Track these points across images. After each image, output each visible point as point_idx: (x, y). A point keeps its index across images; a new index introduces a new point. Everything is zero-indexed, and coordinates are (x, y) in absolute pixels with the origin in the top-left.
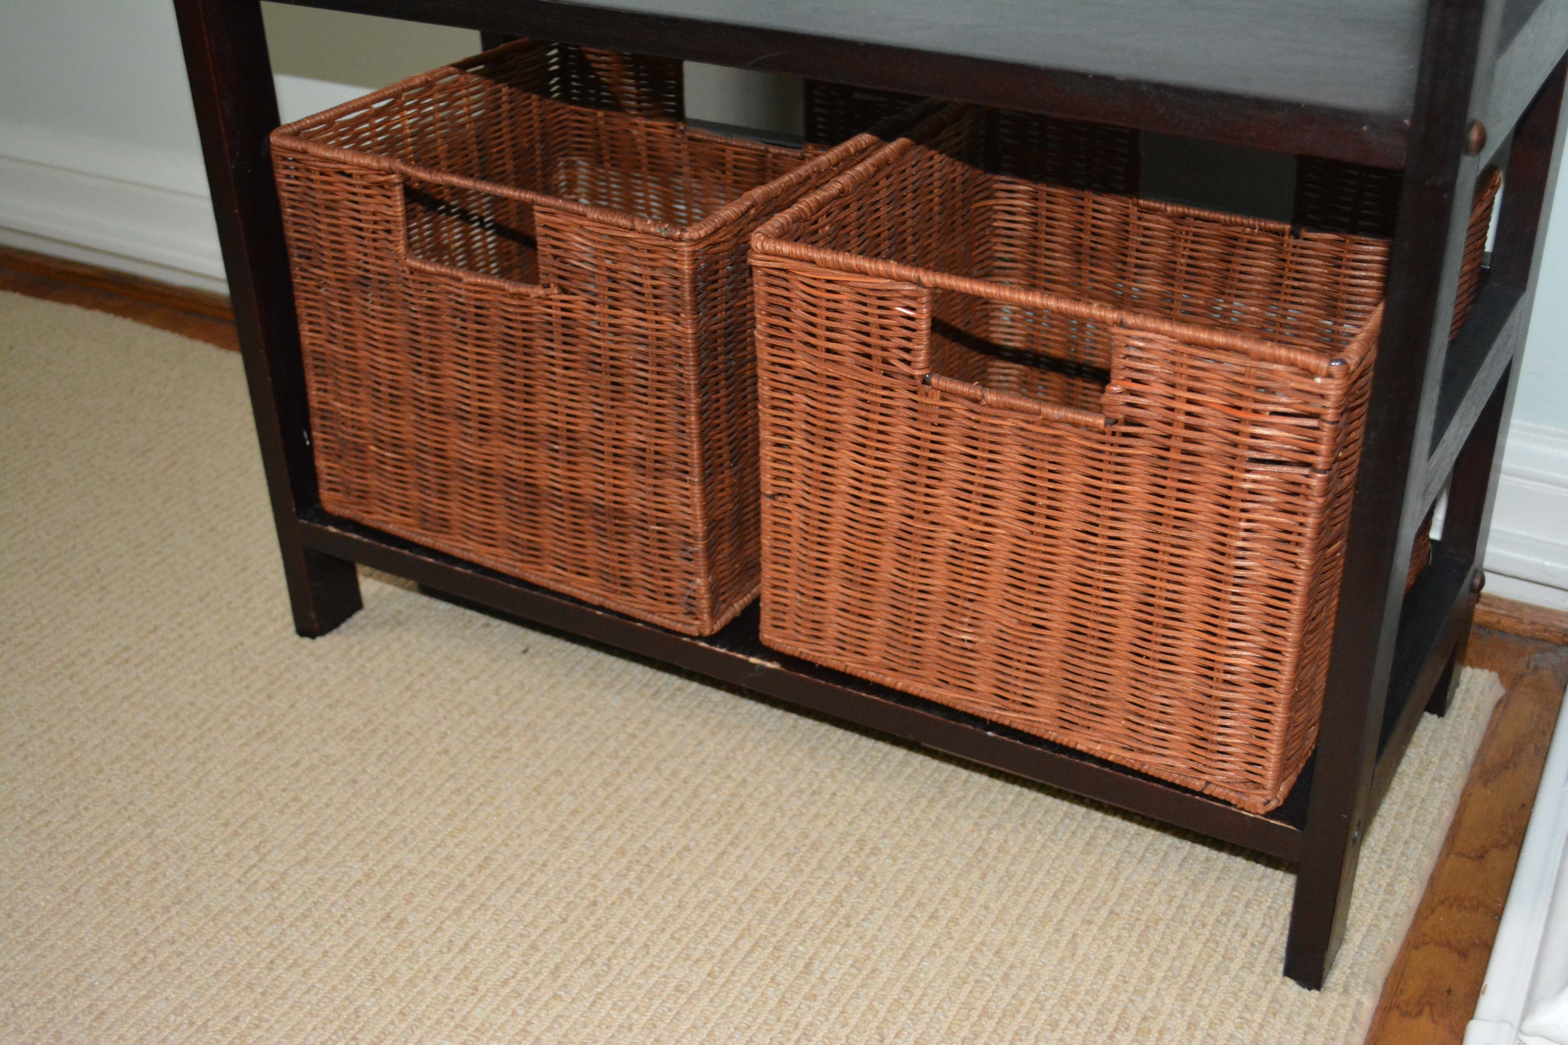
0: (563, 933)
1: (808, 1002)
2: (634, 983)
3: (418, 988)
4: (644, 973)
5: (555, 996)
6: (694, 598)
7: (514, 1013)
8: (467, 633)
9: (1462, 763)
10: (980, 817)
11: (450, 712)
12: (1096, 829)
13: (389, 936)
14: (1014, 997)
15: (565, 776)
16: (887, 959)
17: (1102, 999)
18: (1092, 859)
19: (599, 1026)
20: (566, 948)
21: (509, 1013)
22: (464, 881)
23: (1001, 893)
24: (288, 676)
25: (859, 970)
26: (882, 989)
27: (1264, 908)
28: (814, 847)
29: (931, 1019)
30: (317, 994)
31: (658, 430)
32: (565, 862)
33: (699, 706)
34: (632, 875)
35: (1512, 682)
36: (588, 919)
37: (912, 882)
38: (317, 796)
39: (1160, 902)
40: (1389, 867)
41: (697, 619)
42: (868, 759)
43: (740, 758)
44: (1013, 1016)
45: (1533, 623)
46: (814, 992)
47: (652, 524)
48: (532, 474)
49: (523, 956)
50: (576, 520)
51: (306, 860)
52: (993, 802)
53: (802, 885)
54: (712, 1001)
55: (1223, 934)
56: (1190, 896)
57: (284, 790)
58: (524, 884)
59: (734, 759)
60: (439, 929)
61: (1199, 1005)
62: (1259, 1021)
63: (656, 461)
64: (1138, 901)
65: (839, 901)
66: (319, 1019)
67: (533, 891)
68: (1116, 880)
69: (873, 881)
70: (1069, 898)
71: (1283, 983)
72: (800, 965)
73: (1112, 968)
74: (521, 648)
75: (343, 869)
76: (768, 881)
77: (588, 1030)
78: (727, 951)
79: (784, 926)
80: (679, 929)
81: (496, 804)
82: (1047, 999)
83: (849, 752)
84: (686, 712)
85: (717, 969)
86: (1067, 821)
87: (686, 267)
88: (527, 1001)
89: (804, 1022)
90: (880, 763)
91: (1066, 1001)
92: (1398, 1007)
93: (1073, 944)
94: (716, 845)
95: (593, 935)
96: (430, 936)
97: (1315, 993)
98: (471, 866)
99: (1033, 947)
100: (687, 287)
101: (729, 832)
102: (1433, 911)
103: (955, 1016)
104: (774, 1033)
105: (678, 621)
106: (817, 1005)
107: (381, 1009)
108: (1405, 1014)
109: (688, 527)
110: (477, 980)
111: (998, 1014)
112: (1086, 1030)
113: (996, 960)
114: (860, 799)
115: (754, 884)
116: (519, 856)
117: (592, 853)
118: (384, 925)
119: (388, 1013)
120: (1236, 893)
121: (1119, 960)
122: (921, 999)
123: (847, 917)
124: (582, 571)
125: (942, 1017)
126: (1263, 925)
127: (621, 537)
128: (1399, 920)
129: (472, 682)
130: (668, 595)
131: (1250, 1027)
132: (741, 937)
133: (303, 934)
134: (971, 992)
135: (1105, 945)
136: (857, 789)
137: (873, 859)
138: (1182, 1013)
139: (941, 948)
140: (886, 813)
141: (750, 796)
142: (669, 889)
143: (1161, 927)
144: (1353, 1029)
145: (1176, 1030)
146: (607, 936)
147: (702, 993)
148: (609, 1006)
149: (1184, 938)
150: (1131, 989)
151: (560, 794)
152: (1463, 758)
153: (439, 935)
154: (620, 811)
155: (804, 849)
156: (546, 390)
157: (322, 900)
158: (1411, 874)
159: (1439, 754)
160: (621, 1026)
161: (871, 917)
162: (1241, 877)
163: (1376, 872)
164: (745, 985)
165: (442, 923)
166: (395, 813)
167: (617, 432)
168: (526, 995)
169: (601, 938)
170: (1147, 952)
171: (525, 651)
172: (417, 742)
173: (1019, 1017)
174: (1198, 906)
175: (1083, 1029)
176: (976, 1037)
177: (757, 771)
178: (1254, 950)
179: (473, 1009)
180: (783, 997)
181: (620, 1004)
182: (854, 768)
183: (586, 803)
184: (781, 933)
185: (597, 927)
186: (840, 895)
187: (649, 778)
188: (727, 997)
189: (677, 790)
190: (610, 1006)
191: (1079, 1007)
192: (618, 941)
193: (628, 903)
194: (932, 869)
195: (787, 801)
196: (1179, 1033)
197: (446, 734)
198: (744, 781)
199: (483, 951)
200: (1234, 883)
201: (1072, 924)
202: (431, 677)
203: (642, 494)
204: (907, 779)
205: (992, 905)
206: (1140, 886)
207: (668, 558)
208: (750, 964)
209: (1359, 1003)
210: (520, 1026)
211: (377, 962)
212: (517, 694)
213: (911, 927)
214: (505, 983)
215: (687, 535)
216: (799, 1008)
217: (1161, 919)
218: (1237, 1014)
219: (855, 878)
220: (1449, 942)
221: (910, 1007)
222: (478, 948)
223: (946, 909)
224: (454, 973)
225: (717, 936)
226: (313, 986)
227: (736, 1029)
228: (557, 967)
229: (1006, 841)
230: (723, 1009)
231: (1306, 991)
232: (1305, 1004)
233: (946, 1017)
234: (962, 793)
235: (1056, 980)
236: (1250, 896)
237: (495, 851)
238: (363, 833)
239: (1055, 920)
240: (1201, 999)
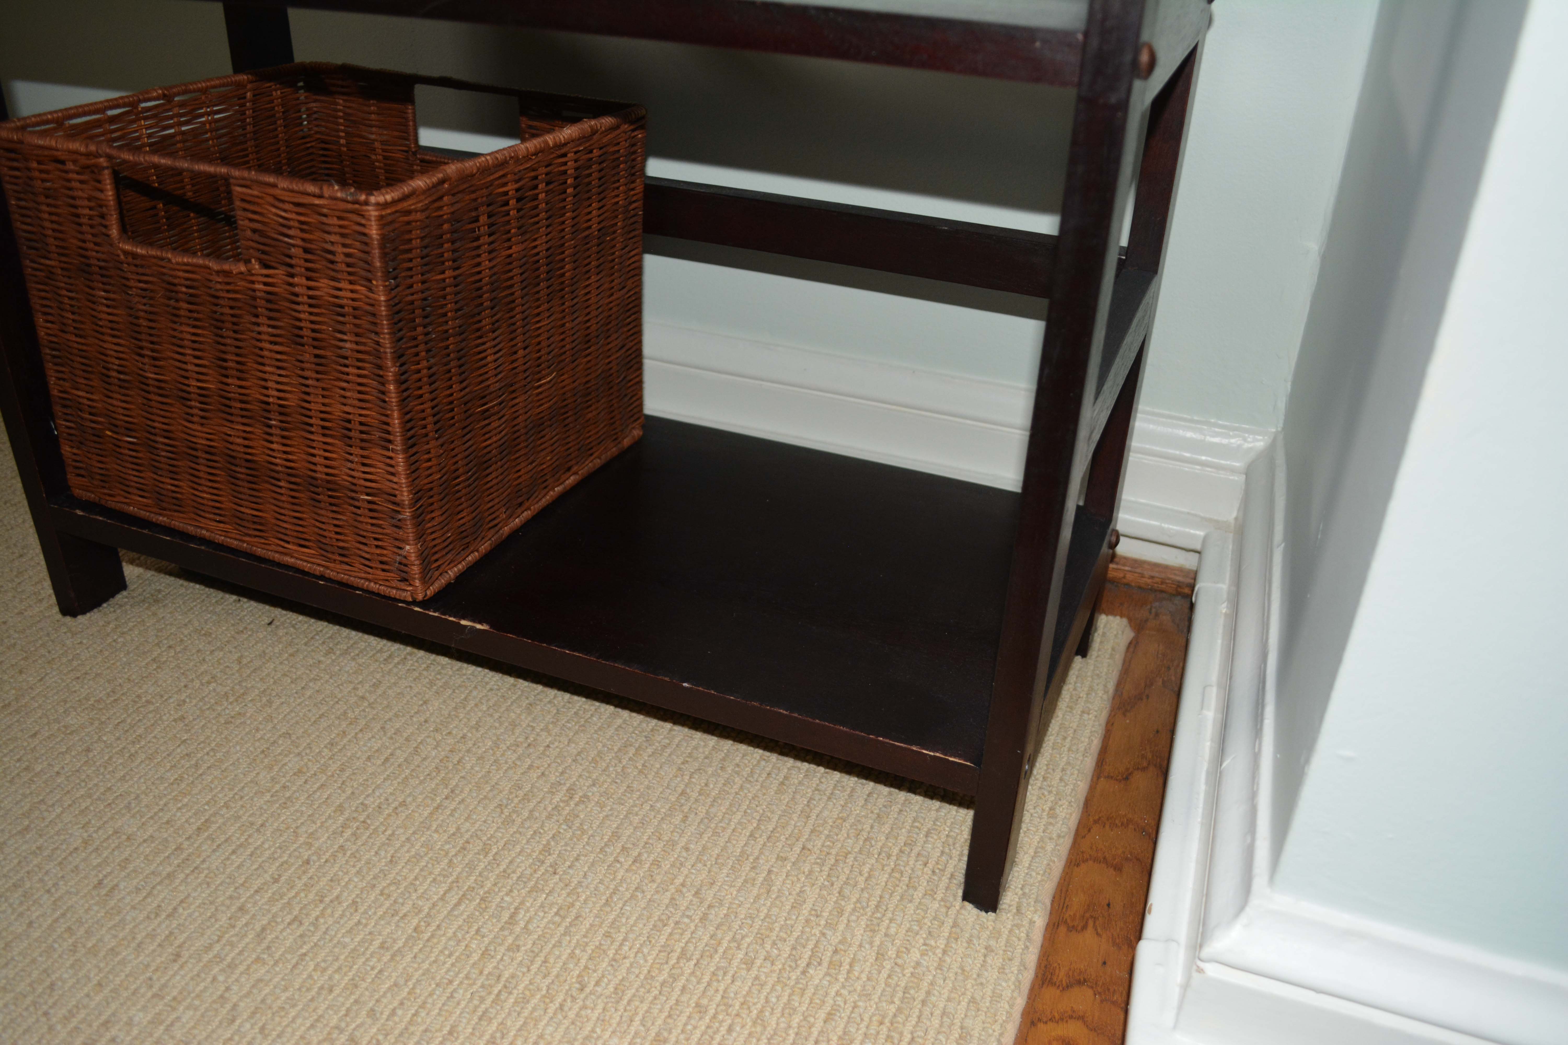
0: (274, 894)
1: (511, 954)
2: (339, 942)
3: (120, 957)
4: (349, 931)
5: (258, 959)
6: (406, 565)
7: (214, 979)
8: (219, 609)
9: (1105, 697)
10: (683, 763)
11: (192, 680)
12: (789, 769)
13: (97, 904)
14: (711, 937)
15: (294, 737)
16: (590, 905)
17: (795, 935)
18: (786, 798)
19: (299, 989)
20: (274, 910)
21: (209, 980)
22: (181, 844)
23: (701, 834)
24: (43, 651)
25: (563, 918)
26: (585, 936)
27: (943, 837)
28: (526, 798)
29: (631, 964)
30: (15, 966)
31: (360, 400)
32: (283, 822)
33: (427, 668)
34: (348, 833)
35: (1138, 627)
36: (299, 878)
37: (617, 828)
38: (49, 765)
39: (848, 837)
40: (1050, 792)
41: (410, 585)
42: (581, 712)
43: (462, 716)
44: (711, 957)
45: (1152, 577)
46: (517, 943)
47: (362, 493)
48: (250, 451)
49: (230, 919)
50: (293, 494)
51: (27, 829)
52: (696, 748)
53: (512, 836)
54: (415, 957)
55: (907, 864)
56: (875, 829)
57: (19, 760)
58: (241, 845)
59: (457, 717)
60: (149, 894)
61: (886, 935)
62: (943, 946)
63: (362, 432)
64: (828, 836)
65: (547, 849)
66: (12, 995)
67: (248, 852)
68: (808, 817)
69: (581, 828)
70: (765, 837)
71: (962, 907)
72: (506, 916)
73: (804, 902)
74: (267, 621)
75: (62, 837)
76: (479, 833)
77: (287, 994)
78: (434, 905)
79: (492, 877)
80: (389, 885)
81: (224, 767)
82: (743, 938)
83: (564, 707)
84: (416, 674)
85: (422, 923)
86: (763, 763)
87: (374, 232)
88: (229, 966)
89: (506, 974)
90: (592, 715)
91: (761, 939)
92: (1066, 922)
93: (768, 882)
94: (433, 800)
95: (302, 895)
96: (140, 903)
97: (991, 915)
98: (190, 830)
99: (731, 886)
100: (376, 252)
101: (446, 787)
102: (1089, 831)
103: (655, 959)
104: (475, 988)
105: (393, 588)
106: (519, 956)
107: (78, 981)
108: (1072, 929)
109: (395, 496)
110: (180, 946)
111: (697, 955)
112: (780, 966)
113: (695, 900)
114: (573, 749)
115: (467, 836)
116: (240, 817)
117: (310, 812)
118: (94, 893)
119: (85, 985)
120: (916, 824)
121: (812, 894)
122: (621, 945)
123: (554, 865)
124: (303, 542)
125: (642, 962)
126: (942, 852)
127: (334, 508)
128: (1062, 840)
129: (216, 653)
130: (382, 562)
131: (934, 953)
132: (450, 889)
133: (11, 905)
134: (671, 934)
135: (799, 879)
136: (570, 741)
137: (582, 807)
138: (871, 943)
139: (643, 892)
140: (596, 762)
141: (468, 751)
142: (383, 844)
143: (850, 859)
144: (1027, 947)
145: (865, 961)
146: (317, 895)
147: (407, 949)
148: (312, 965)
149: (871, 870)
150: (823, 922)
151: (286, 756)
152: (1106, 692)
153: (149, 900)
154: (342, 770)
155: (516, 800)
156: (256, 366)
157: (36, 869)
158: (1069, 798)
159: (1086, 689)
160: (322, 988)
161: (577, 864)
162: (920, 808)
163: (1039, 798)
164: (450, 939)
165: (153, 888)
166: (123, 779)
167: (324, 405)
168: (229, 959)
169: (311, 896)
170: (837, 887)
171: (270, 624)
172: (157, 710)
173: (717, 957)
174: (883, 838)
175: (778, 966)
176: (675, 980)
177: (477, 727)
178: (936, 878)
179: (174, 975)
180: (487, 950)
181: (323, 965)
182: (568, 722)
183: (310, 764)
184: (488, 885)
185: (307, 887)
186: (548, 843)
187: (373, 737)
188: (431, 952)
189: (400, 748)
190: (312, 967)
191: (774, 943)
192: (327, 900)
193: (341, 860)
194: (637, 815)
195: (503, 755)
196: (868, 964)
197: (184, 701)
198: (464, 737)
199: (190, 915)
200: (914, 814)
201: (767, 861)
202: (178, 649)
203: (349, 465)
204: (616, 730)
205: (692, 846)
206: (830, 822)
207: (379, 526)
208: (457, 917)
209: (1031, 922)
210: (219, 993)
211: (82, 931)
212: (257, 663)
213: (615, 872)
214: (209, 948)
215: (394, 503)
216: (502, 959)
217: (850, 853)
218: (922, 941)
219: (564, 827)
220: (1105, 858)
221: (611, 953)
222: (186, 913)
223: (649, 853)
224: (158, 940)
225: (426, 890)
226: (13, 959)
227: (437, 985)
228: (264, 929)
229: (706, 785)
230: (426, 966)
231: (983, 913)
232: (983, 927)
233: (646, 961)
234: (667, 741)
235: (752, 919)
236: (929, 826)
237: (215, 814)
238: (89, 801)
239: (751, 859)
240: (888, 928)
